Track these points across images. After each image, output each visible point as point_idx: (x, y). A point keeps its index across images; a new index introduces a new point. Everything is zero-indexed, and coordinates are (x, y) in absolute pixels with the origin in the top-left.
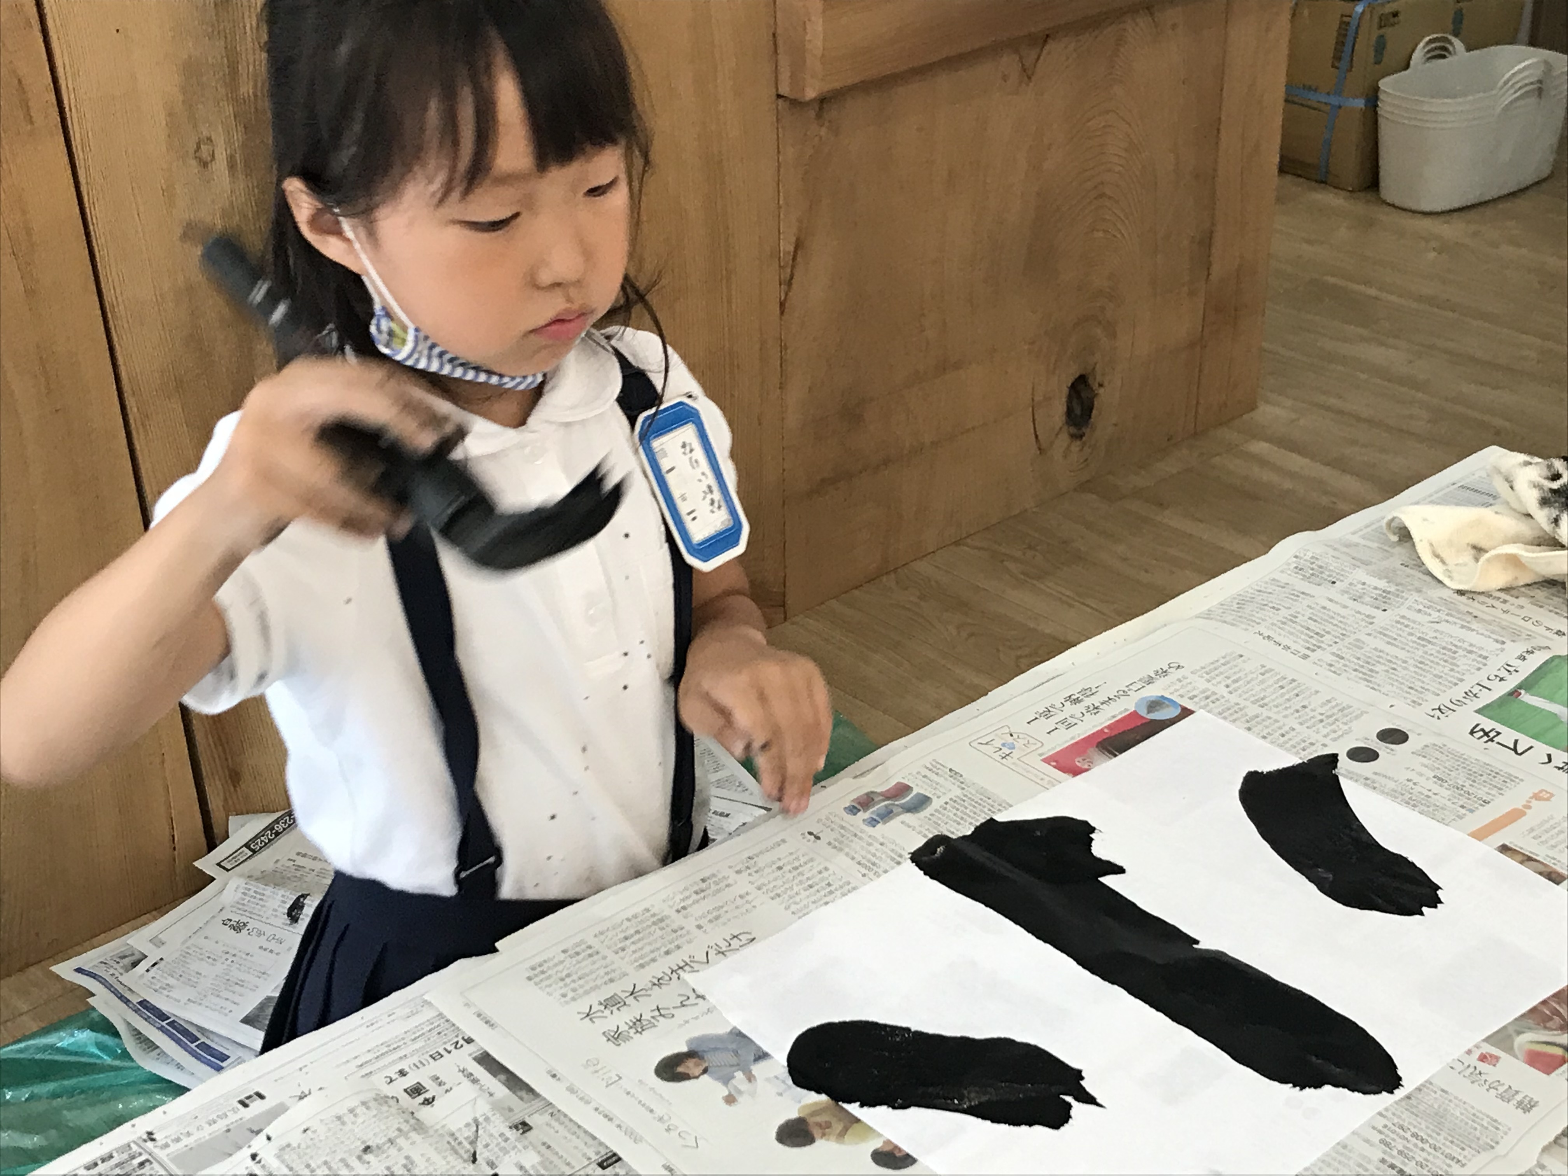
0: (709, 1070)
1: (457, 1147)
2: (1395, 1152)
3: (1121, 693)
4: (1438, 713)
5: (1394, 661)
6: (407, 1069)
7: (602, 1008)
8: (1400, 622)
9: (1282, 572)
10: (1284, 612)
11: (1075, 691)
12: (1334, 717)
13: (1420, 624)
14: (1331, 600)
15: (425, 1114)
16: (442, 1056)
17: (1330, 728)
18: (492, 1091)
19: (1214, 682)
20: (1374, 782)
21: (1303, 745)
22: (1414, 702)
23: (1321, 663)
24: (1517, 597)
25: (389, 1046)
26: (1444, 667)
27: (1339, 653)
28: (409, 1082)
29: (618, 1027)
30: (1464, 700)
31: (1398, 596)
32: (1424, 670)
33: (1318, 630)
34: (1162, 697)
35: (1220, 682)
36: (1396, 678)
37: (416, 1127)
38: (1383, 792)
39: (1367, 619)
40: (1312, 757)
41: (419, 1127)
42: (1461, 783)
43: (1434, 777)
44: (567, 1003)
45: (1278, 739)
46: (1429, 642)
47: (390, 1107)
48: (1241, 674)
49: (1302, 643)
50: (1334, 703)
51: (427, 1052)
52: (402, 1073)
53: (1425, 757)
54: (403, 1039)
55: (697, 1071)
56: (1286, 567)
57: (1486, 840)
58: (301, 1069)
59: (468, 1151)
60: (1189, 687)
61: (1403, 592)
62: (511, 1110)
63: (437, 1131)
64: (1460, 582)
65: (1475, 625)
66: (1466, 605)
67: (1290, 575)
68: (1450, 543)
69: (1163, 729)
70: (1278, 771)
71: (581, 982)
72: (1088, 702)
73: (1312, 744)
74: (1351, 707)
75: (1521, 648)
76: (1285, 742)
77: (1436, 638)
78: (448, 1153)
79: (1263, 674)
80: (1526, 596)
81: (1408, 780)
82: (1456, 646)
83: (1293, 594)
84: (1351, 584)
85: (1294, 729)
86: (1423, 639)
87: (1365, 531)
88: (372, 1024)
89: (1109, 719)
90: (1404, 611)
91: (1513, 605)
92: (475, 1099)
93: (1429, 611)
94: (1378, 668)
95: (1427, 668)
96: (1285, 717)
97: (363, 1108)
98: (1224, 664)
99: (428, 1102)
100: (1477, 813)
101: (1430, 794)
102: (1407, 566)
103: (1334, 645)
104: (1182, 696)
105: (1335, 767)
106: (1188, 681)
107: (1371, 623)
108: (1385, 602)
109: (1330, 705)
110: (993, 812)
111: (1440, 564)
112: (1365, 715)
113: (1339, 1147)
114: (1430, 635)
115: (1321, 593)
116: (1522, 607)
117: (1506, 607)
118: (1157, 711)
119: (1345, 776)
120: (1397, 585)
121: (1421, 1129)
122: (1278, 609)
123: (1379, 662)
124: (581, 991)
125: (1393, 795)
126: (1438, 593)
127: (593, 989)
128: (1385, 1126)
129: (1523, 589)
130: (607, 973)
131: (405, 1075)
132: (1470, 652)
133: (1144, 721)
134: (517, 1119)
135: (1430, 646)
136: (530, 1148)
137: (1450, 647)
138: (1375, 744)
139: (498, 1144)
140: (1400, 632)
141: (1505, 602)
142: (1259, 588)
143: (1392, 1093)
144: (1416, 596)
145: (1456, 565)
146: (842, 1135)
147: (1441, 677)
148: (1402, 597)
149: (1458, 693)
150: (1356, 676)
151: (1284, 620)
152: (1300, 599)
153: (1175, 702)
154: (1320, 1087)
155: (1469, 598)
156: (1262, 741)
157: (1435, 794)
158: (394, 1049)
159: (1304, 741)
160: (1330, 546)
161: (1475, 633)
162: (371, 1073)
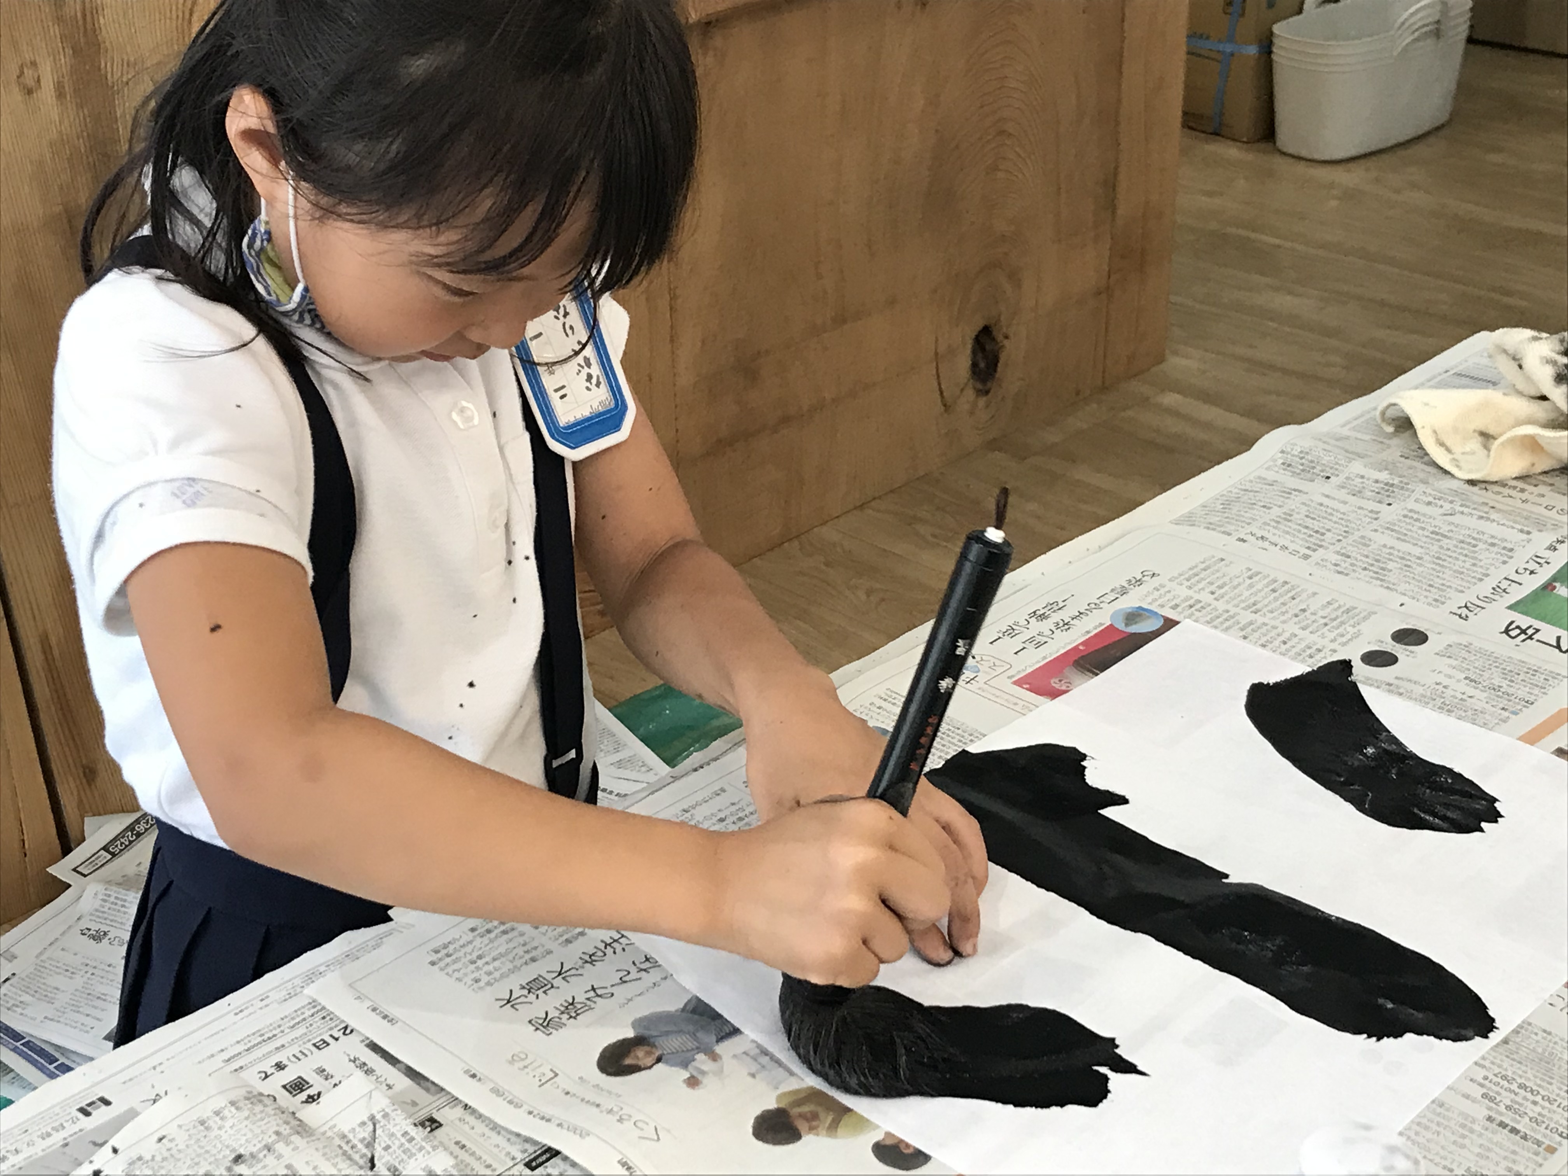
0: (664, 1058)
1: (350, 1152)
2: (1502, 1108)
3: (1093, 606)
4: (1464, 612)
5: (1408, 557)
6: (285, 1062)
7: (525, 992)
8: (1411, 516)
9: (1268, 469)
10: (1276, 512)
11: (1039, 605)
12: (1339, 620)
13: (1430, 517)
14: (1327, 496)
15: (310, 1114)
16: (328, 1045)
17: (1337, 632)
18: (389, 1082)
19: (1196, 588)
20: (1398, 687)
21: (1309, 652)
22: (1436, 600)
23: (1325, 563)
24: (1536, 486)
25: (262, 1035)
26: (1464, 561)
27: (1343, 551)
28: (288, 1076)
29: (547, 1014)
30: (1492, 596)
31: (1402, 488)
32: (1442, 566)
33: (1316, 528)
34: (1140, 608)
35: (1203, 589)
36: (1412, 575)
37: (299, 1129)
38: (1410, 698)
39: (1370, 515)
40: (1321, 664)
41: (302, 1129)
42: (1497, 684)
43: (1466, 678)
44: (480, 988)
45: (1279, 647)
46: (1445, 536)
47: (265, 1106)
48: (1226, 579)
49: (1301, 542)
50: (1336, 605)
51: (309, 1041)
52: (280, 1067)
53: (1449, 657)
54: (279, 1026)
55: (649, 1061)
56: (1272, 463)
57: (1538, 744)
58: (154, 1068)
59: (364, 1155)
60: (1169, 596)
61: (1407, 484)
62: (414, 1104)
63: (324, 1133)
64: (1470, 471)
65: (1494, 515)
66: (1480, 496)
67: (1277, 472)
68: (1456, 430)
69: (1147, 643)
70: (1286, 680)
71: (497, 964)
72: (1056, 617)
73: (1319, 650)
74: (1356, 608)
75: (1550, 538)
76: (1288, 650)
77: (1452, 531)
78: (339, 1159)
79: (1250, 578)
80: (1544, 483)
81: (1437, 684)
82: (1474, 538)
83: (1284, 492)
84: (1347, 478)
85: (1296, 636)
86: (1437, 534)
87: (1355, 423)
88: (241, 1011)
89: (1083, 635)
90: (1411, 504)
91: (1532, 493)
92: (371, 1092)
93: (1440, 503)
94: (1391, 565)
95: (1445, 563)
96: (1284, 622)
97: (233, 1109)
98: (1205, 570)
99: (311, 1099)
100: (1521, 715)
101: (1464, 697)
102: (1407, 458)
103: (1337, 543)
104: (1162, 606)
105: (1351, 674)
106: (1166, 589)
107: (1376, 519)
108: (1388, 496)
109: (1331, 607)
110: (965, 743)
111: (1446, 452)
112: (1373, 616)
113: (1434, 1106)
114: (1445, 529)
115: (1316, 490)
116: (1543, 496)
117: (1524, 496)
118: (1136, 623)
119: (1364, 683)
120: (1400, 476)
121: (1529, 1079)
122: (1269, 508)
123: (1390, 560)
124: (497, 975)
125: (1424, 700)
126: (1447, 484)
127: (511, 971)
128: (1486, 1078)
129: (1541, 477)
130: (527, 952)
131: (283, 1069)
132: (1493, 545)
133: (1125, 635)
134: (423, 1114)
135: (1446, 541)
136: (441, 1149)
137: (1469, 540)
138: (1391, 646)
139: (402, 1145)
140: (1409, 527)
141: (1522, 491)
142: (1243, 487)
143: (1487, 1037)
144: (1421, 487)
145: (1463, 453)
146: (833, 1128)
147: (1462, 573)
148: (1407, 490)
149: (1485, 589)
150: (1365, 576)
151: (1278, 519)
152: (1292, 496)
153: (1156, 613)
154: (1401, 1036)
155: (1481, 489)
156: (1260, 650)
157: (1470, 697)
158: (269, 1038)
159: (1310, 648)
160: (1320, 440)
161: (1495, 524)
162: (241, 1068)
